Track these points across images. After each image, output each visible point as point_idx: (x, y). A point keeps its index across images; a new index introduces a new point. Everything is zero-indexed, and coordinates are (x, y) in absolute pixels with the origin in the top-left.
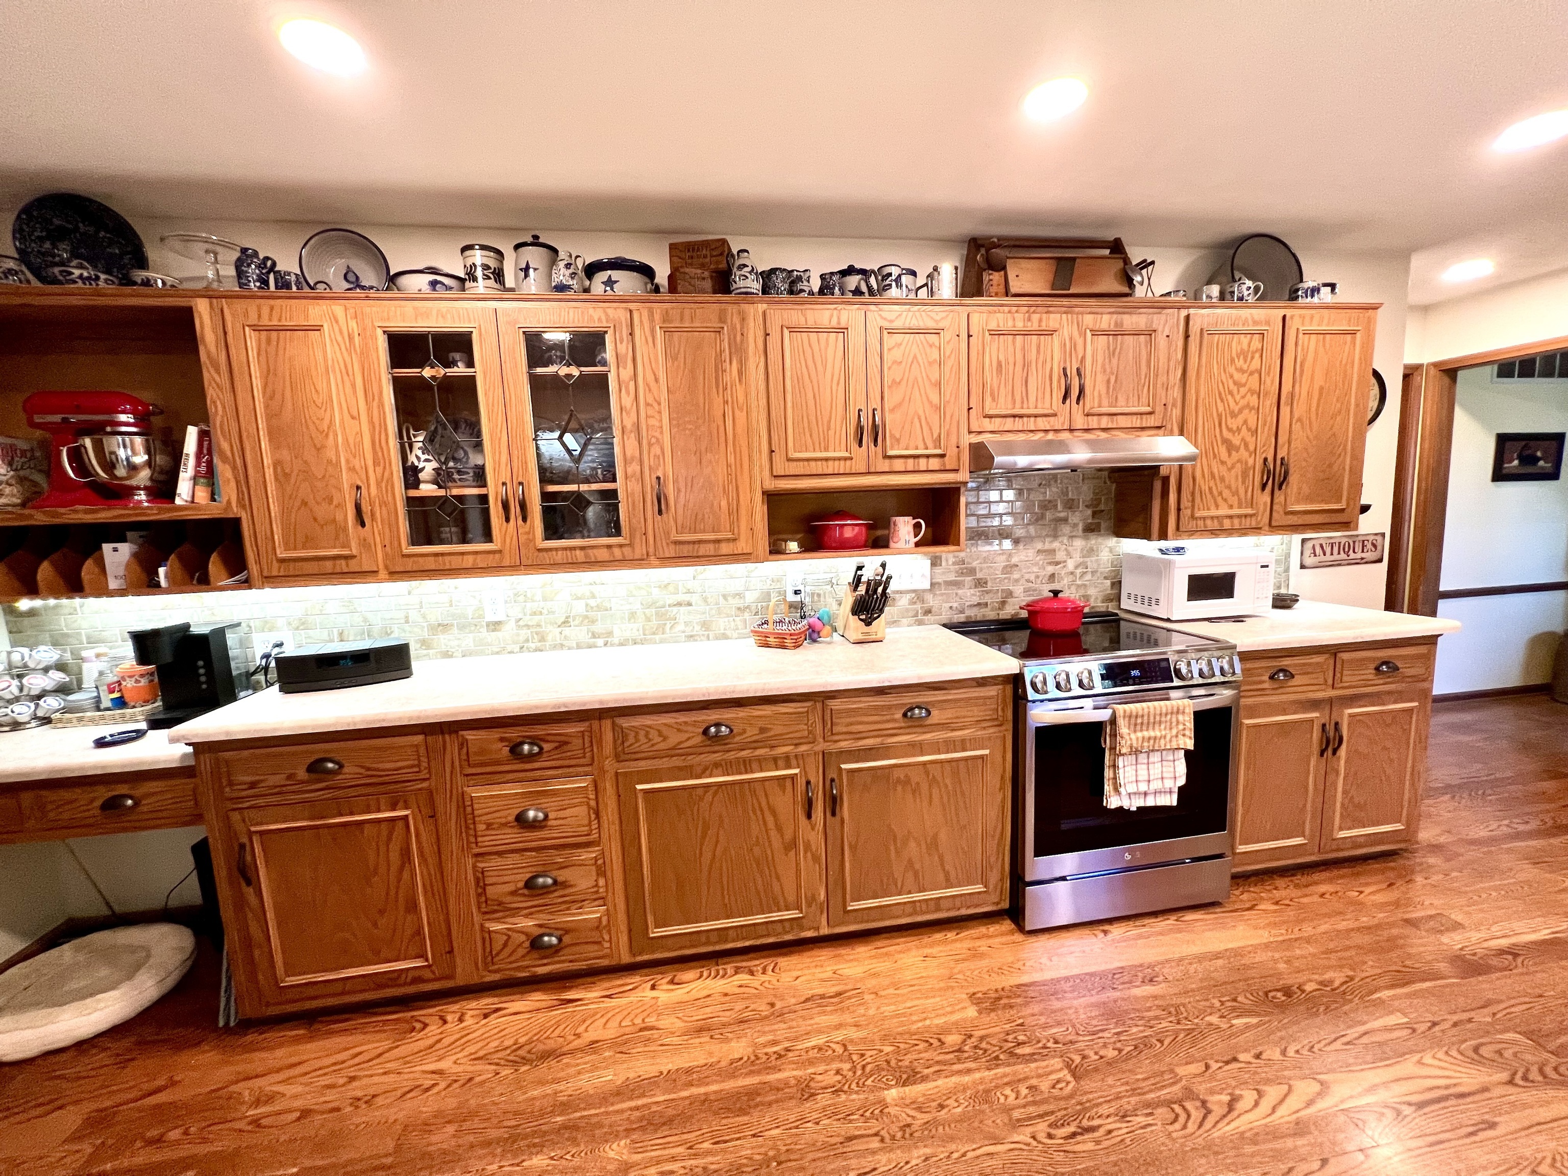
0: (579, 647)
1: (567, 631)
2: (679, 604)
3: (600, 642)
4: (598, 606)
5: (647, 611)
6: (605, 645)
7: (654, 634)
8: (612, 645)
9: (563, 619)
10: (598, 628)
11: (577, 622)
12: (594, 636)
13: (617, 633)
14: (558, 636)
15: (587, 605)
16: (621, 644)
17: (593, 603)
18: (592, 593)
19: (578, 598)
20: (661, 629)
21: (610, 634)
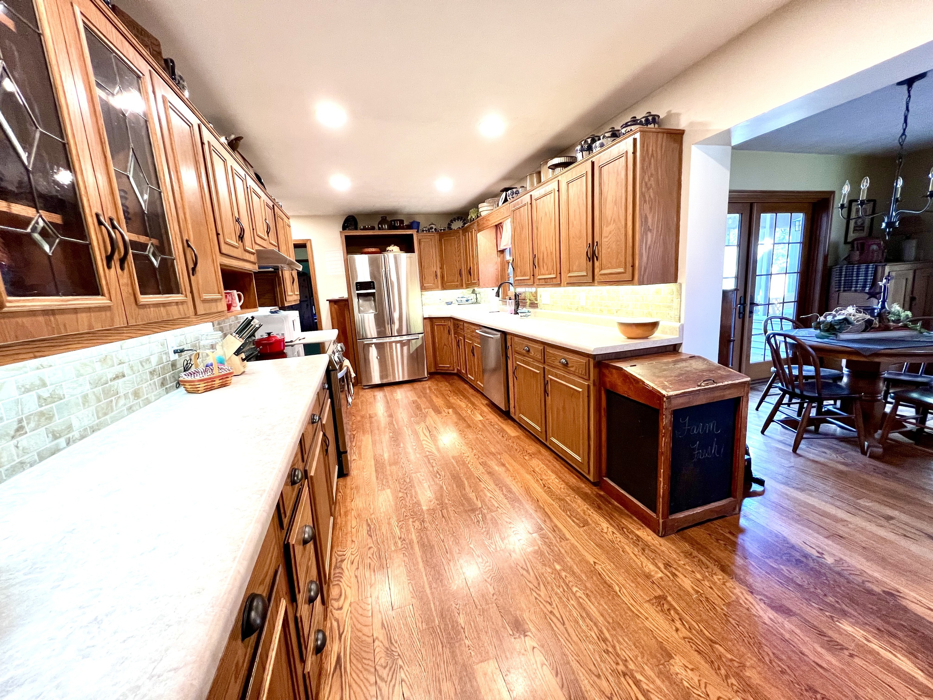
0: (42, 457)
1: (23, 441)
2: (117, 377)
3: (62, 442)
4: (51, 396)
5: (95, 390)
6: (68, 444)
7: (105, 414)
8: (74, 442)
9: (15, 426)
10: (57, 423)
11: (32, 425)
12: (55, 438)
13: (76, 425)
14: (14, 450)
15: (39, 397)
16: (82, 437)
17: (45, 393)
18: (42, 380)
19: (28, 391)
20: (109, 407)
21: (70, 428)
